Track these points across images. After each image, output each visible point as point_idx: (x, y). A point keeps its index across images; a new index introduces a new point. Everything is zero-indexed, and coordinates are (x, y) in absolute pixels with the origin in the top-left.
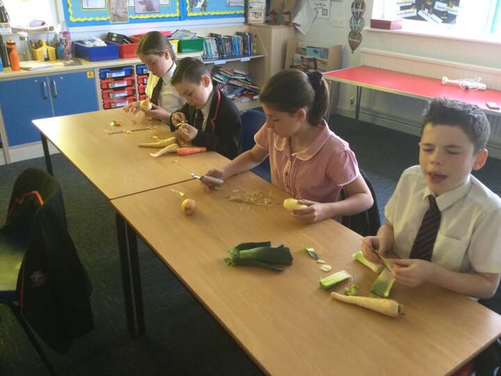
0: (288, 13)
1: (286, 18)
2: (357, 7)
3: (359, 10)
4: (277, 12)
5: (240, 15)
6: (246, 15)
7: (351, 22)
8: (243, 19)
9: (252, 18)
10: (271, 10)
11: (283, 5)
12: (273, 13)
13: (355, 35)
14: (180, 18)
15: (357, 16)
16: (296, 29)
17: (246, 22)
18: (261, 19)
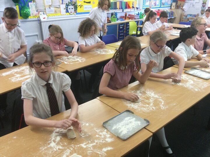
0: (182, 6)
1: (181, 7)
2: (204, 4)
3: (204, 5)
4: (179, 6)
5: (169, 7)
6: (171, 7)
7: (202, 7)
8: (170, 8)
9: (172, 7)
10: (177, 5)
11: (181, 4)
12: (178, 6)
13: (203, 11)
14: (159, 8)
15: (204, 6)
16: (183, 10)
17: (171, 9)
18: (174, 7)
